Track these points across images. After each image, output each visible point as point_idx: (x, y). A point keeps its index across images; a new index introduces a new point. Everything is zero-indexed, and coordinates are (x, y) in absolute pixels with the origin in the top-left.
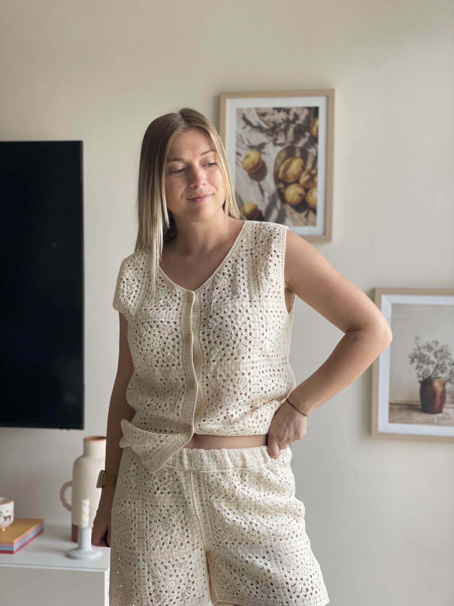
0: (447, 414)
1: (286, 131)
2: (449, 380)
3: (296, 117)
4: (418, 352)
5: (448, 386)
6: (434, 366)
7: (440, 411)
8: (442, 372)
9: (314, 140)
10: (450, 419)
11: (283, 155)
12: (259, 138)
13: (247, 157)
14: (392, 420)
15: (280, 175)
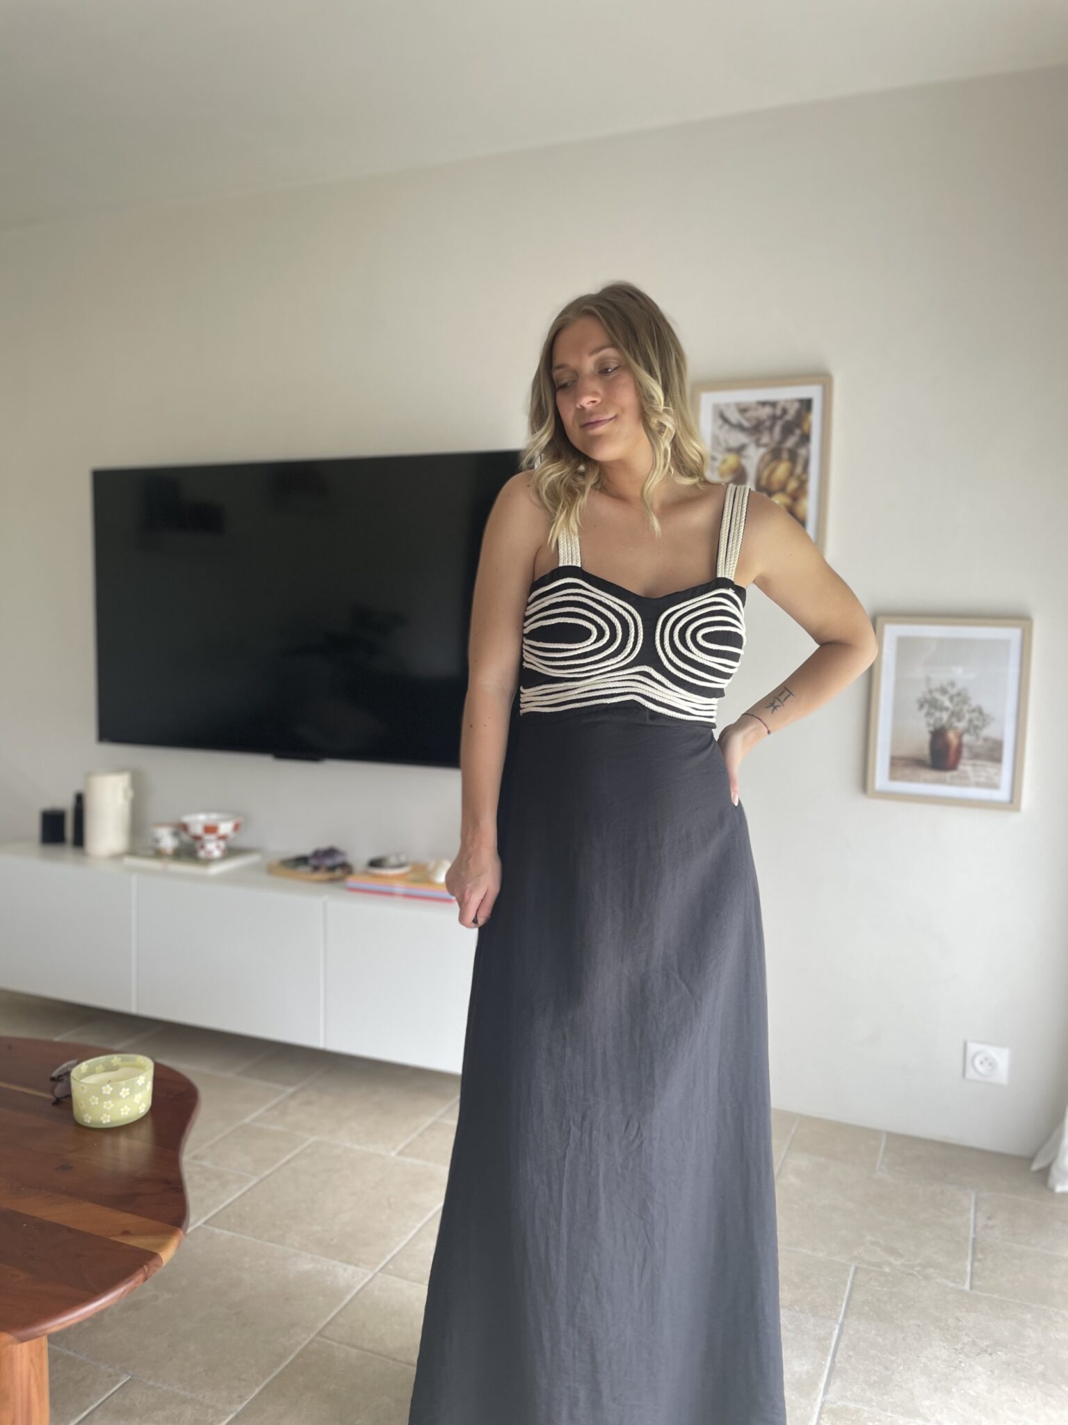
0: (964, 772)
1: (771, 429)
2: (967, 731)
3: (785, 411)
4: (928, 697)
5: (967, 739)
6: (949, 712)
7: (953, 767)
8: (959, 720)
9: (805, 439)
10: (966, 778)
11: (768, 458)
12: (738, 438)
13: (724, 461)
14: (893, 777)
15: (763, 482)
